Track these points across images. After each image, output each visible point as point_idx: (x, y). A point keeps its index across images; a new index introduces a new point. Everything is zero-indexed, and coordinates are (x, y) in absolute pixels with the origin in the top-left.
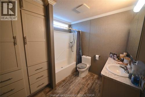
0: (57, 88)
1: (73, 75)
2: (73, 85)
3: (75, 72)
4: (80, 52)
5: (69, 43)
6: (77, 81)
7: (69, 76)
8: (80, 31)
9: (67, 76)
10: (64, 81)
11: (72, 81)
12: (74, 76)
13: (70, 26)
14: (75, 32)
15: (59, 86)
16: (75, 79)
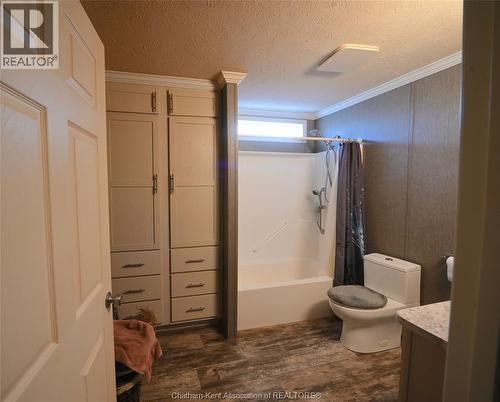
0: (241, 343)
1: (314, 328)
2: (302, 359)
3: (326, 319)
4: (356, 237)
5: (308, 197)
6: (323, 352)
7: (293, 325)
8: (359, 140)
9: (285, 322)
10: (268, 332)
11: (302, 346)
12: (317, 331)
13: (314, 125)
14: (332, 147)
15: (246, 339)
16: (316, 343)
